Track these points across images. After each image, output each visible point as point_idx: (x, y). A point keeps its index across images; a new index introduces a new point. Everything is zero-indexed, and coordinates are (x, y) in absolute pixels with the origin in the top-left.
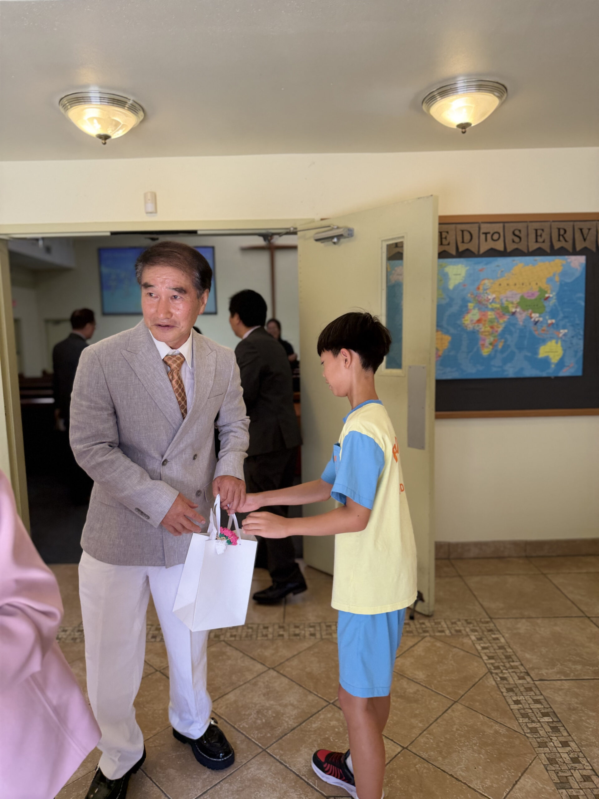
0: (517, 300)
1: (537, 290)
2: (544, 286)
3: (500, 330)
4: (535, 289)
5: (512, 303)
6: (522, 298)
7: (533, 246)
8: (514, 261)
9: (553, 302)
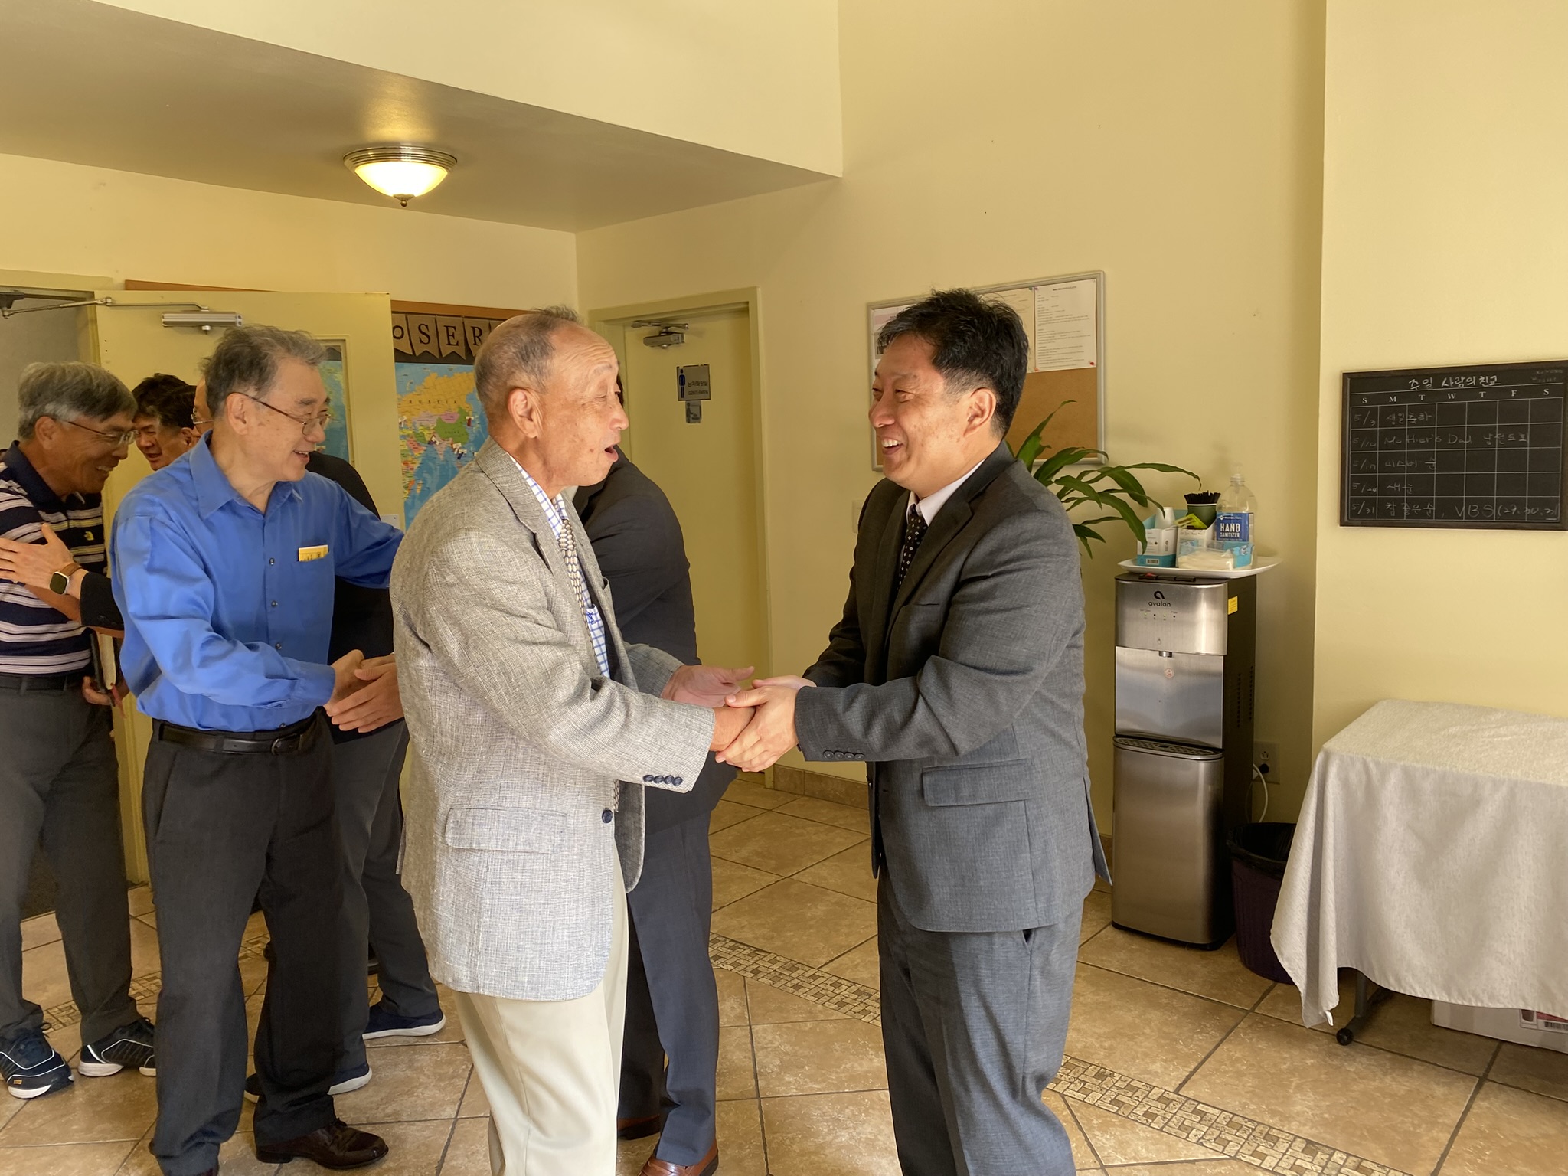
0: (432, 424)
1: (457, 410)
2: (464, 406)
3: (416, 467)
4: (454, 409)
5: (428, 429)
6: (439, 421)
7: (446, 350)
8: (425, 369)
9: (476, 426)
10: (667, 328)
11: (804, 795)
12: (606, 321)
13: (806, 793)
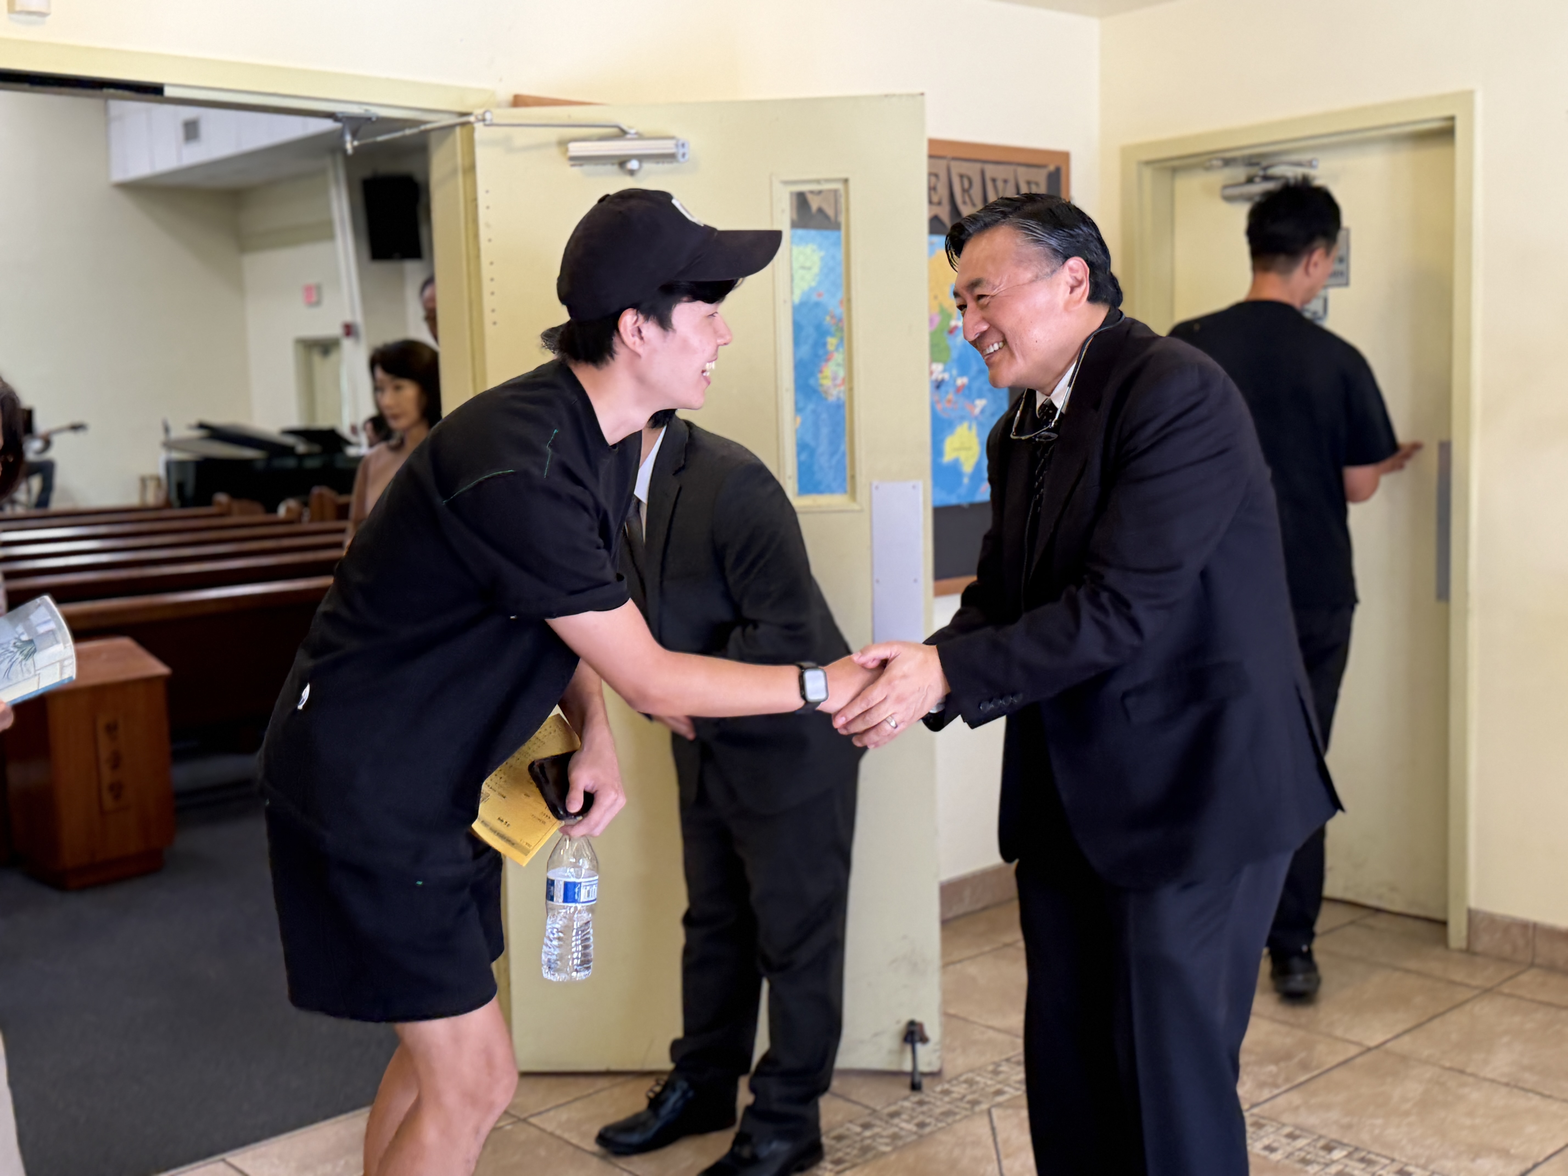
10: (1265, 168)
11: (1532, 965)
12: (1148, 163)
13: (1538, 961)
